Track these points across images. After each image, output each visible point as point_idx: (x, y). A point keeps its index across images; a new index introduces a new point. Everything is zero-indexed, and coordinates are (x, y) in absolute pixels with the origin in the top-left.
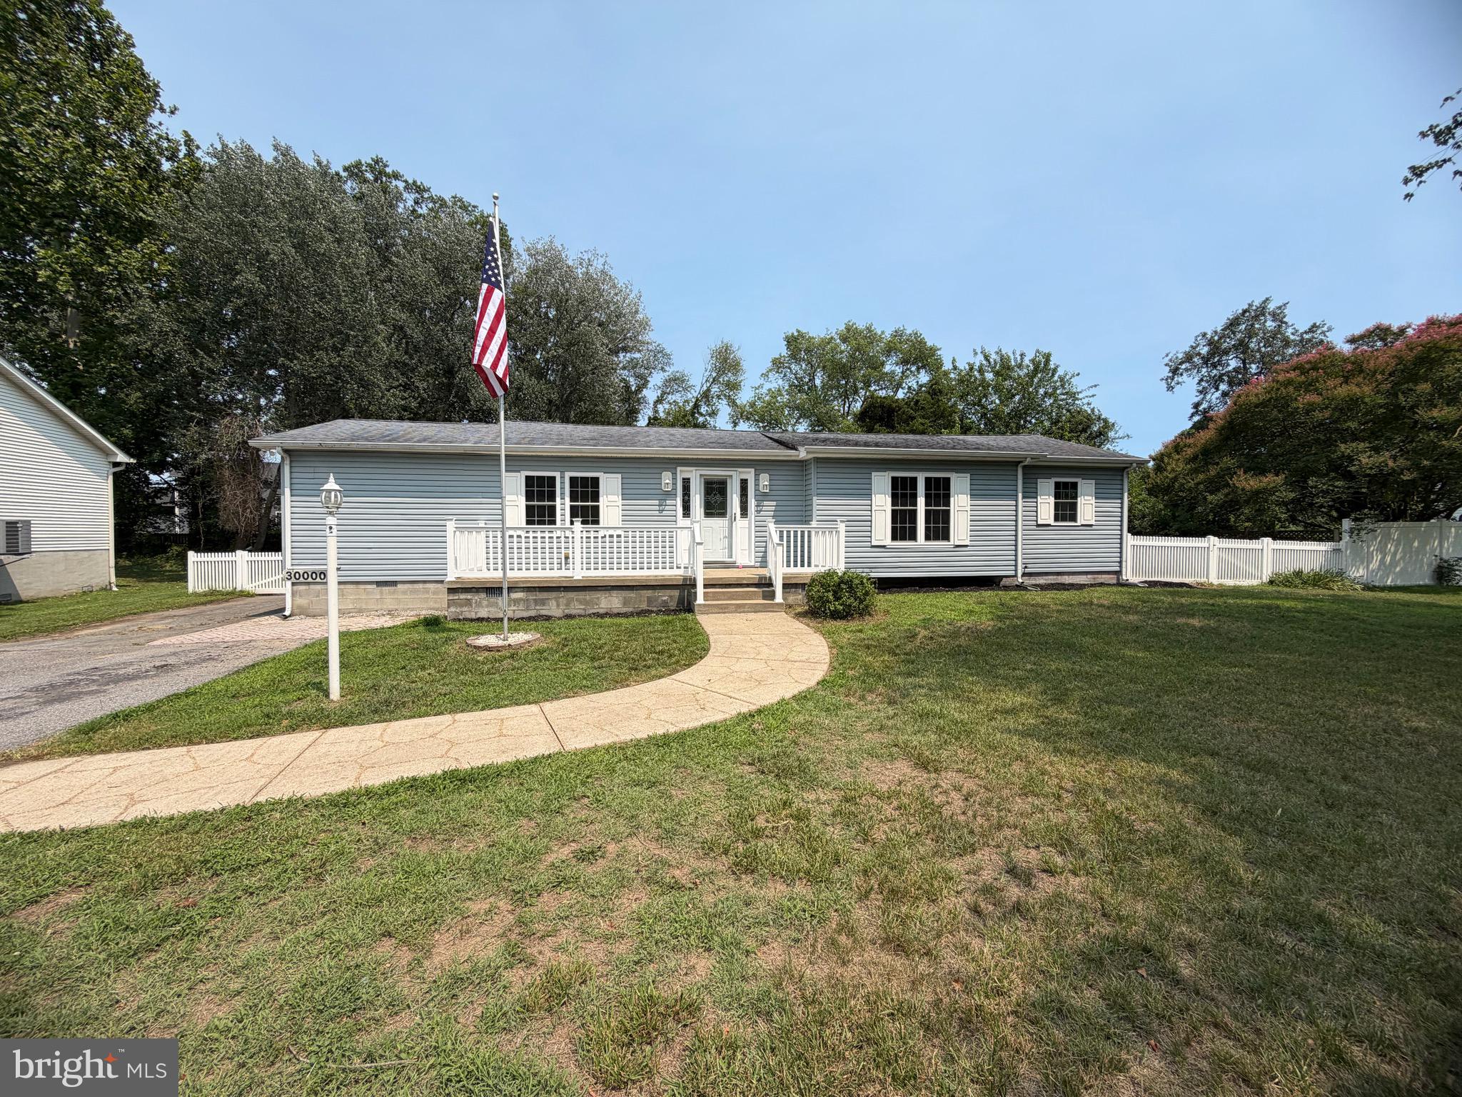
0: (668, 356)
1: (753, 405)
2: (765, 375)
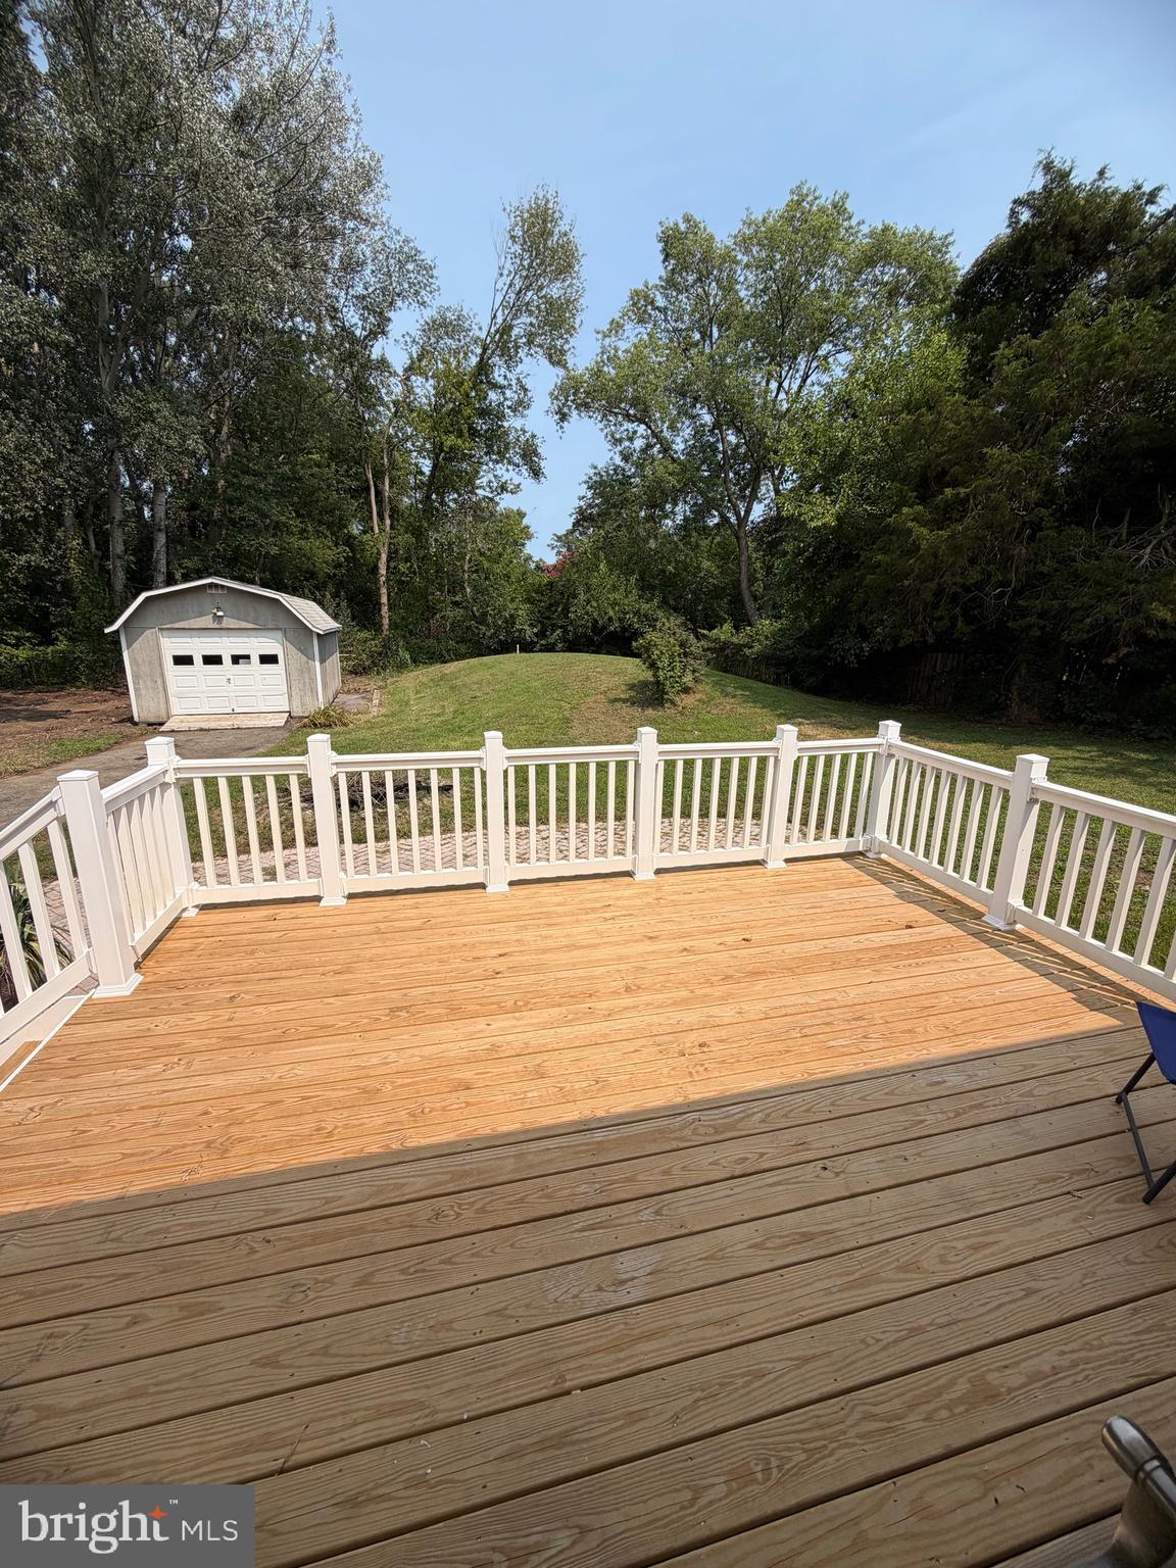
0: (427, 269)
1: (597, 373)
2: (616, 327)
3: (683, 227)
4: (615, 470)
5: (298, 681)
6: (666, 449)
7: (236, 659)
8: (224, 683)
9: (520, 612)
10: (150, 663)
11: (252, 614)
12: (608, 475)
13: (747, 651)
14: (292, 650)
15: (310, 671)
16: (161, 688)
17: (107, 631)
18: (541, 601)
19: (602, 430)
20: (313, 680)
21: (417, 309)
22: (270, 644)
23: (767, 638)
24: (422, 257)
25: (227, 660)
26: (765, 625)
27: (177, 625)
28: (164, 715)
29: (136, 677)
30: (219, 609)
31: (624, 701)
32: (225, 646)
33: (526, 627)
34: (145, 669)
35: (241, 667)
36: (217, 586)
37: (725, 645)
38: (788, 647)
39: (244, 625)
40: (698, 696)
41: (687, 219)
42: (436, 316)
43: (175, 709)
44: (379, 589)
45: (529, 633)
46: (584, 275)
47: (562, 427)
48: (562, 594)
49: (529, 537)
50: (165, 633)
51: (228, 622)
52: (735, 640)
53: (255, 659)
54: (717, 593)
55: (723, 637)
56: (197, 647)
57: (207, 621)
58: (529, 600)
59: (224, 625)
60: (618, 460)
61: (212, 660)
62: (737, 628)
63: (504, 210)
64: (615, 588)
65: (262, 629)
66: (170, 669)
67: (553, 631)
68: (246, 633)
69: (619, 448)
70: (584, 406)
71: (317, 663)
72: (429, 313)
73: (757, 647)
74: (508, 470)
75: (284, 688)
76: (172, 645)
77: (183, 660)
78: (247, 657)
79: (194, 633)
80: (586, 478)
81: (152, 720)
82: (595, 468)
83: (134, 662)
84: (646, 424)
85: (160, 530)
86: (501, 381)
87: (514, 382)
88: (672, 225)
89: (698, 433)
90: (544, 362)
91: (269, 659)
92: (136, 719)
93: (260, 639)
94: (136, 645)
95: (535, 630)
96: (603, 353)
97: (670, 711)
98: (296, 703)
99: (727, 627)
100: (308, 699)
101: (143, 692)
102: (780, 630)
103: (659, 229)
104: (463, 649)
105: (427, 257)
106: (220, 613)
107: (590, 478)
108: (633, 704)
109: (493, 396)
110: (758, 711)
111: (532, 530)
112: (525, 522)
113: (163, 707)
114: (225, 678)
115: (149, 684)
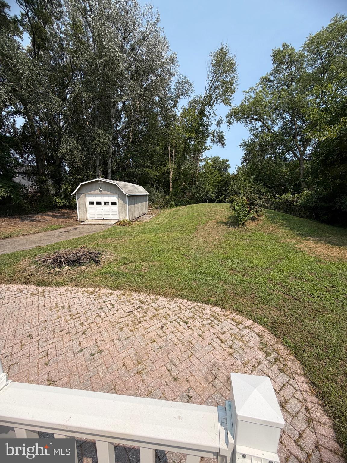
0: (191, 85)
3: (281, 49)
4: (251, 140)
5: (122, 210)
6: (269, 130)
7: (105, 203)
8: (102, 210)
9: (211, 190)
10: (83, 204)
11: (109, 189)
12: (249, 143)
13: (295, 204)
14: (120, 200)
15: (125, 207)
16: (85, 211)
17: (72, 194)
18: (218, 186)
19: (245, 126)
20: (126, 210)
21: (188, 98)
22: (115, 199)
23: (304, 198)
24: (189, 82)
25: (103, 203)
26: (306, 192)
27: (90, 193)
28: (85, 219)
29: (79, 207)
30: (100, 188)
31: (222, 223)
32: (102, 199)
33: (212, 194)
34: (81, 205)
35: (106, 206)
36: (100, 181)
37: (287, 201)
38: (314, 202)
39: (107, 193)
40: (258, 222)
41: (284, 45)
42: (193, 99)
43: (89, 218)
44: (169, 183)
45: (213, 196)
46: (238, 71)
47: (229, 127)
48: (226, 183)
49: (229, 167)
50: (87, 195)
51: (103, 192)
52: (291, 199)
53: (110, 203)
54: (289, 181)
55: (286, 198)
56: (95, 199)
57: (97, 192)
58: (215, 186)
59: (102, 193)
60: (252, 137)
61: (98, 203)
62: (292, 195)
63: (210, 56)
64: (245, 181)
65: (112, 194)
66: (88, 206)
67: (221, 196)
68: (107, 195)
69: (253, 133)
70: (238, 119)
71: (127, 205)
72: (191, 99)
73: (300, 202)
74: (213, 144)
75: (118, 212)
76: (89, 199)
77: (91, 203)
78: (108, 202)
79: (95, 195)
80: (240, 144)
81: (81, 220)
82: (244, 140)
83: (79, 203)
84: (262, 122)
85: (109, 168)
86: (208, 114)
87: (212, 113)
88: (277, 49)
89: (285, 124)
90: (222, 104)
91: (114, 203)
92: (79, 220)
93: (112, 197)
94: (80, 198)
95: (215, 195)
96: (245, 99)
97: (241, 228)
98: (121, 217)
99: (289, 194)
100: (124, 216)
101: (81, 212)
102: (311, 195)
103: (272, 52)
104: (192, 201)
105: (191, 81)
107: (242, 144)
108: (226, 224)
109: (205, 119)
110: (287, 231)
111: (230, 165)
112: (228, 163)
113: (85, 216)
114: (102, 209)
115: (82, 210)
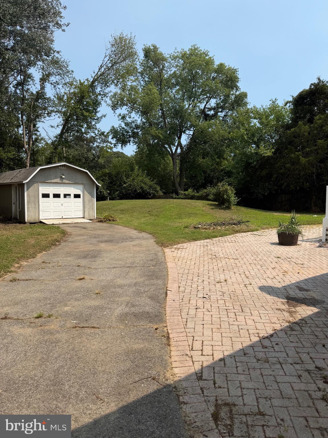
5: (88, 205)
7: (65, 196)
8: (60, 206)
10: (34, 196)
11: (74, 178)
14: (86, 193)
15: (92, 201)
16: (37, 207)
20: (93, 205)
22: (78, 190)
25: (62, 196)
27: (50, 181)
28: (37, 219)
29: (28, 202)
30: (63, 175)
32: (61, 190)
34: (32, 199)
35: (67, 199)
39: (68, 182)
43: (41, 217)
50: (40, 184)
51: (65, 181)
53: (72, 196)
56: (52, 190)
57: (58, 180)
59: (63, 182)
61: (57, 196)
65: (75, 183)
66: (42, 200)
68: (70, 185)
71: (95, 198)
75: (81, 208)
76: (43, 189)
77: (46, 196)
78: (69, 195)
79: (52, 184)
81: (32, 221)
83: (28, 195)
91: (77, 196)
92: (26, 221)
93: (74, 188)
94: (31, 189)
98: (86, 214)
100: (91, 212)
101: (30, 209)
106: (63, 177)
113: (37, 215)
114: (60, 204)
115: (33, 205)
